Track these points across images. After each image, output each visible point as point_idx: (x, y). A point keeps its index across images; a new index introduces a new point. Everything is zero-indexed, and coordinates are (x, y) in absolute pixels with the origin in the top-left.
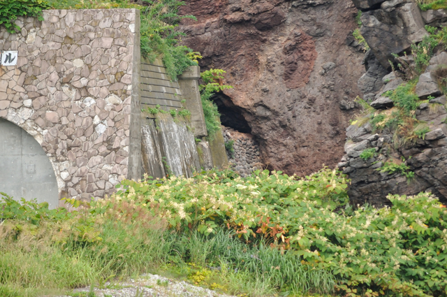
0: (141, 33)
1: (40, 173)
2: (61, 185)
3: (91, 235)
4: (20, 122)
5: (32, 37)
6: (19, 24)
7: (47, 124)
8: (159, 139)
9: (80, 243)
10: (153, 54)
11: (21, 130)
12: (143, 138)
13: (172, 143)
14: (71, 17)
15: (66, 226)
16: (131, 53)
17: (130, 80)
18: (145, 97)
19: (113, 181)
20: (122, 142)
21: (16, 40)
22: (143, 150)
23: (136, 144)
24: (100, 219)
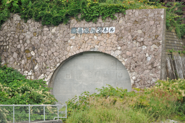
0: (166, 19)
1: (124, 77)
2: (132, 82)
3: (145, 103)
4: (116, 56)
5: (121, 21)
6: (116, 16)
7: (127, 57)
8: (173, 63)
9: (141, 106)
10: (171, 28)
11: (116, 59)
12: (166, 62)
13: (179, 65)
14: (137, 13)
15: (135, 99)
16: (162, 27)
17: (161, 39)
18: (167, 45)
19: (154, 80)
20: (158, 64)
21: (115, 23)
22: (167, 68)
23: (163, 65)
24: (149, 96)
